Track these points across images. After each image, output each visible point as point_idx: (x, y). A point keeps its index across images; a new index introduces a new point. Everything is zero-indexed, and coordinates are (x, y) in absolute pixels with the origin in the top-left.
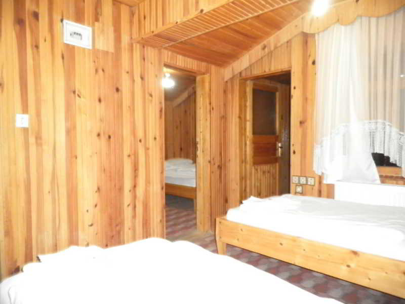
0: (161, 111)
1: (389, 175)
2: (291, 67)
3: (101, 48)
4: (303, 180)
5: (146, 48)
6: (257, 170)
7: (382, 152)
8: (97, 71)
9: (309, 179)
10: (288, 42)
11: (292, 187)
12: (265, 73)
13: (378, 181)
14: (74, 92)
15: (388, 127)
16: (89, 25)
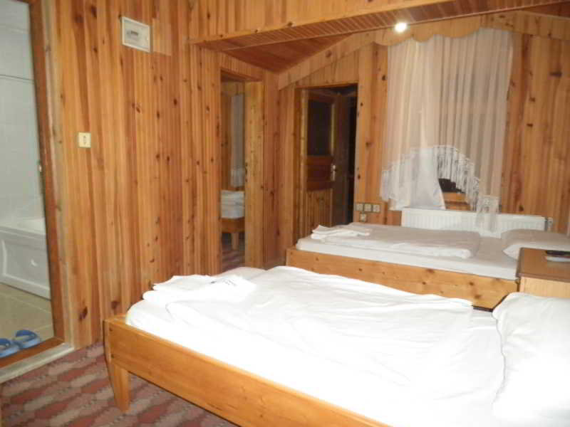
0: (218, 127)
1: (453, 200)
2: (358, 81)
3: (159, 51)
4: (368, 207)
5: (202, 50)
6: (310, 196)
7: (448, 178)
8: (155, 79)
9: (375, 206)
10: (355, 52)
11: (356, 215)
12: (326, 84)
13: (444, 207)
14: (133, 105)
15: (455, 154)
16: (146, 23)
